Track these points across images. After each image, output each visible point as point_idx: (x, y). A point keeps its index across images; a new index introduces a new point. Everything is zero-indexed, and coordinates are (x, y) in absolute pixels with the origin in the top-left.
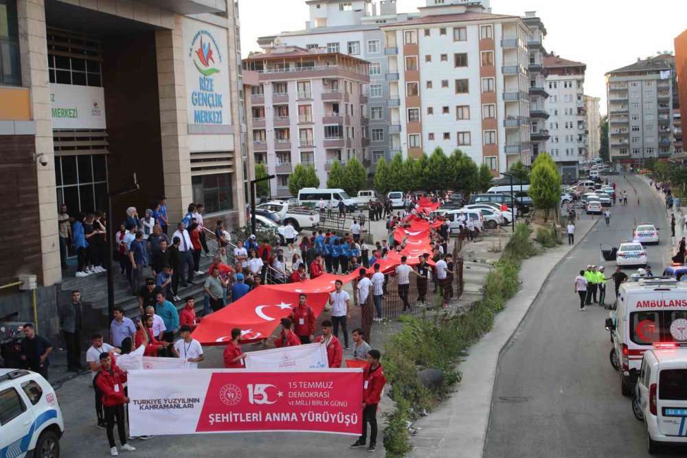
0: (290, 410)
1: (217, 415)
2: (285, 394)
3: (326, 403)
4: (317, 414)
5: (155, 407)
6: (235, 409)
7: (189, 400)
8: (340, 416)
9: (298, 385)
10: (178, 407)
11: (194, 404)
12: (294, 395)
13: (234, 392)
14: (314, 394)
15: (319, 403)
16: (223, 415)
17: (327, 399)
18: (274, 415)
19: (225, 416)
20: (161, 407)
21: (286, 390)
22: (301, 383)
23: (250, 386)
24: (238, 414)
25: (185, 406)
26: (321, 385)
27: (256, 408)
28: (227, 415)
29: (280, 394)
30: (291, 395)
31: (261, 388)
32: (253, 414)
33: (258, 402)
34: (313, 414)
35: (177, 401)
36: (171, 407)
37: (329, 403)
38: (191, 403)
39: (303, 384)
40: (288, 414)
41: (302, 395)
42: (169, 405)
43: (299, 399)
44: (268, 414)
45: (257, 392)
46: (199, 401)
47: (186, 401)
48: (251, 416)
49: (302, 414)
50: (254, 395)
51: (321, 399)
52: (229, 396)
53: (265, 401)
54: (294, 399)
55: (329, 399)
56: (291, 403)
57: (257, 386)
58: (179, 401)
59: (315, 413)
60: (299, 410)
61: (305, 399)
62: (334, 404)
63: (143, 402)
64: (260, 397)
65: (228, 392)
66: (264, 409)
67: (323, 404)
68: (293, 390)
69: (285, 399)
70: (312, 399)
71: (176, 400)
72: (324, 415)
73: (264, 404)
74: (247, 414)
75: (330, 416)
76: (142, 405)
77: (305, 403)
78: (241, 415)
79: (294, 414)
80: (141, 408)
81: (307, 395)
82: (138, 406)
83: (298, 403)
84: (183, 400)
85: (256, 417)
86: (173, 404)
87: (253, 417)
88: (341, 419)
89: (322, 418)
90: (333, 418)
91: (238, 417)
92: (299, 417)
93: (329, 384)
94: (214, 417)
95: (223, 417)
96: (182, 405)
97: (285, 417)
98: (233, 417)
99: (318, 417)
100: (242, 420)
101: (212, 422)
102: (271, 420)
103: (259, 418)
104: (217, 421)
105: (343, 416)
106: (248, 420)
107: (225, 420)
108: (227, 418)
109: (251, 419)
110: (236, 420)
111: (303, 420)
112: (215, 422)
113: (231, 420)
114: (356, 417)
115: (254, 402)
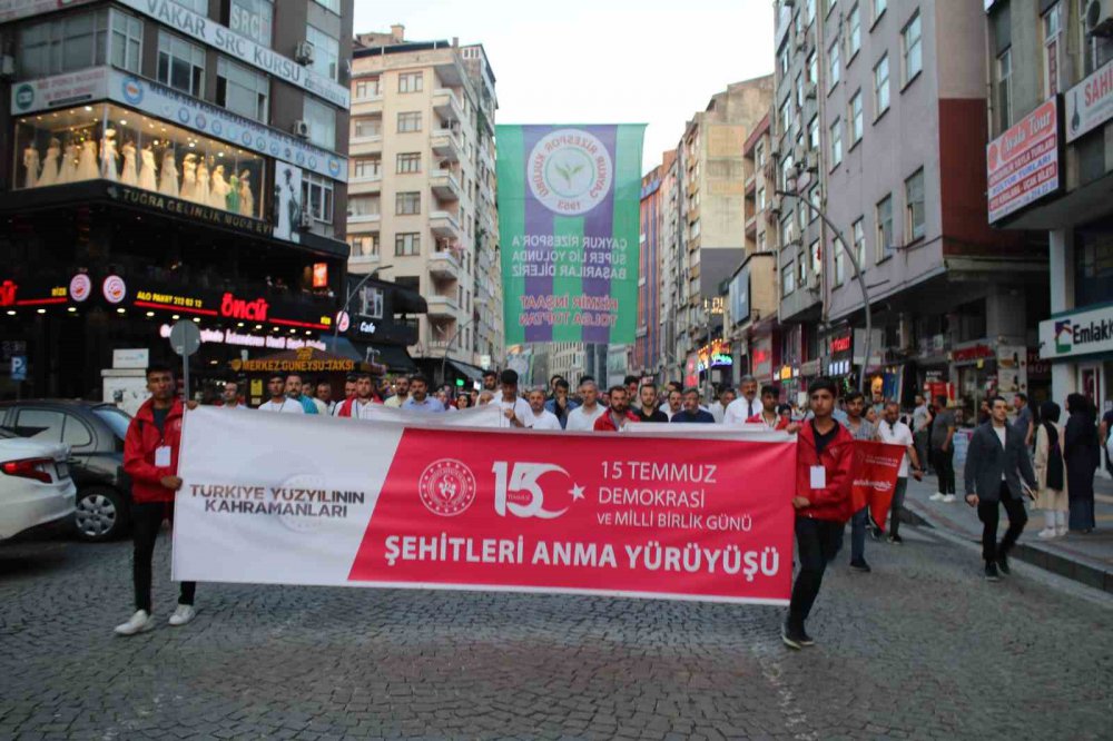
0: (599, 536)
1: (407, 540)
2: (591, 493)
3: (696, 522)
4: (669, 551)
5: (244, 507)
6: (458, 526)
7: (337, 495)
8: (732, 554)
9: (627, 469)
10: (307, 511)
11: (350, 506)
12: (614, 496)
13: (456, 481)
14: (664, 497)
15: (676, 520)
16: (423, 540)
17: (697, 512)
18: (557, 547)
19: (428, 542)
20: (261, 508)
21: (593, 481)
22: (633, 464)
23: (500, 468)
24: (462, 541)
25: (324, 510)
26: (684, 472)
27: (510, 527)
28: (434, 540)
29: (577, 492)
30: (605, 495)
31: (528, 474)
32: (503, 543)
33: (519, 511)
34: (659, 551)
35: (305, 495)
36: (289, 510)
37: (703, 522)
38: (341, 503)
39: (640, 468)
40: (592, 548)
41: (635, 496)
42: (284, 504)
43: (624, 508)
44: (542, 545)
45: (515, 486)
46: (362, 500)
47: (329, 496)
48: (497, 547)
49: (628, 549)
50: (508, 492)
51: (685, 512)
52: (443, 492)
53: (535, 509)
54: (611, 508)
55: (704, 513)
56: (604, 519)
57: (519, 467)
58: (311, 496)
59: (664, 545)
60: (622, 537)
61: (638, 508)
62: (714, 524)
63: (214, 492)
64: (523, 497)
65: (440, 479)
66: (533, 531)
67: (687, 522)
68: (612, 484)
69: (590, 506)
70: (657, 508)
71: (302, 492)
72: (686, 552)
73: (534, 518)
74: (486, 543)
75: (703, 556)
76: (211, 499)
77: (639, 520)
78: (470, 542)
79: (608, 548)
80: (209, 505)
81: (647, 497)
82: (200, 502)
83: (622, 519)
84: (322, 495)
85: (509, 550)
86: (294, 504)
87: (502, 552)
88: (732, 563)
89: (681, 561)
90: (712, 561)
91: (463, 548)
92: (622, 556)
93: (706, 472)
94: (400, 544)
95: (423, 548)
96: (316, 506)
97: (585, 554)
98: (450, 548)
99: (672, 558)
100: (470, 557)
101: (391, 558)
102: (547, 561)
103: (515, 553)
104: (406, 556)
105: (738, 555)
106: (486, 559)
107: (428, 554)
108: (433, 548)
109: (497, 555)
110: (456, 557)
111: (633, 564)
112: (399, 559)
113: (443, 557)
114: (776, 557)
115: (507, 510)
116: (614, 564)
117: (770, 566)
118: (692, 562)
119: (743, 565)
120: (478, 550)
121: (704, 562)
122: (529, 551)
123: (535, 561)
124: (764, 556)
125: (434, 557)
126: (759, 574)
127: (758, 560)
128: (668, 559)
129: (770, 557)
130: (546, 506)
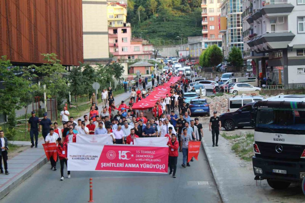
1: (105, 163)
2: (135, 156)
3: (152, 160)
4: (147, 165)
5: (78, 159)
6: (113, 161)
7: (93, 156)
8: (158, 165)
9: (140, 152)
10: (88, 159)
12: (138, 156)
13: (113, 154)
14: (147, 156)
15: (149, 160)
16: (107, 163)
17: (152, 158)
18: (129, 164)
19: (108, 164)
20: (81, 159)
21: (135, 153)
22: (142, 151)
23: (120, 152)
24: (113, 164)
25: (91, 159)
26: (150, 152)
27: (121, 161)
28: (109, 163)
29: (132, 155)
30: (137, 156)
31: (124, 153)
32: (120, 164)
33: (123, 159)
34: (146, 165)
35: (88, 156)
36: (85, 159)
38: (94, 158)
39: (142, 152)
40: (135, 164)
41: (142, 156)
43: (140, 158)
44: (127, 164)
45: (122, 155)
46: (97, 157)
48: (119, 164)
49: (141, 164)
50: (121, 156)
51: (150, 158)
52: (110, 156)
53: (126, 158)
54: (138, 158)
55: (153, 159)
56: (137, 160)
57: (123, 152)
58: (89, 156)
60: (139, 163)
61: (142, 158)
62: (155, 160)
63: (74, 156)
64: (124, 156)
65: (110, 154)
66: (125, 162)
68: (138, 154)
70: (146, 158)
71: (87, 156)
72: (150, 165)
75: (153, 166)
77: (142, 160)
78: (115, 164)
79: (138, 165)
80: (73, 159)
81: (144, 156)
82: (71, 158)
83: (140, 160)
84: (91, 156)
85: (121, 165)
86: (86, 158)
87: (120, 165)
88: (158, 167)
89: (149, 166)
90: (154, 166)
91: (114, 165)
92: (140, 166)
93: (153, 152)
94: (103, 164)
95: (107, 165)
96: (90, 158)
97: (134, 166)
98: (112, 165)
99: (148, 166)
100: (115, 166)
101: (102, 166)
102: (127, 167)
103: (122, 165)
104: (105, 166)
105: (159, 165)
106: (117, 166)
107: (108, 166)
108: (109, 165)
109: (119, 166)
110: (113, 166)
111: (141, 167)
112: (103, 166)
113: (111, 166)
114: (165, 166)
115: (121, 159)
116: (138, 167)
117: (164, 167)
118: (151, 167)
119: (160, 167)
120: (116, 165)
121: (153, 167)
122: (125, 165)
123: (125, 167)
124: (163, 166)
125: (109, 166)
126: (162, 168)
127: (162, 166)
128: (147, 166)
129: (164, 166)
130: (127, 158)
